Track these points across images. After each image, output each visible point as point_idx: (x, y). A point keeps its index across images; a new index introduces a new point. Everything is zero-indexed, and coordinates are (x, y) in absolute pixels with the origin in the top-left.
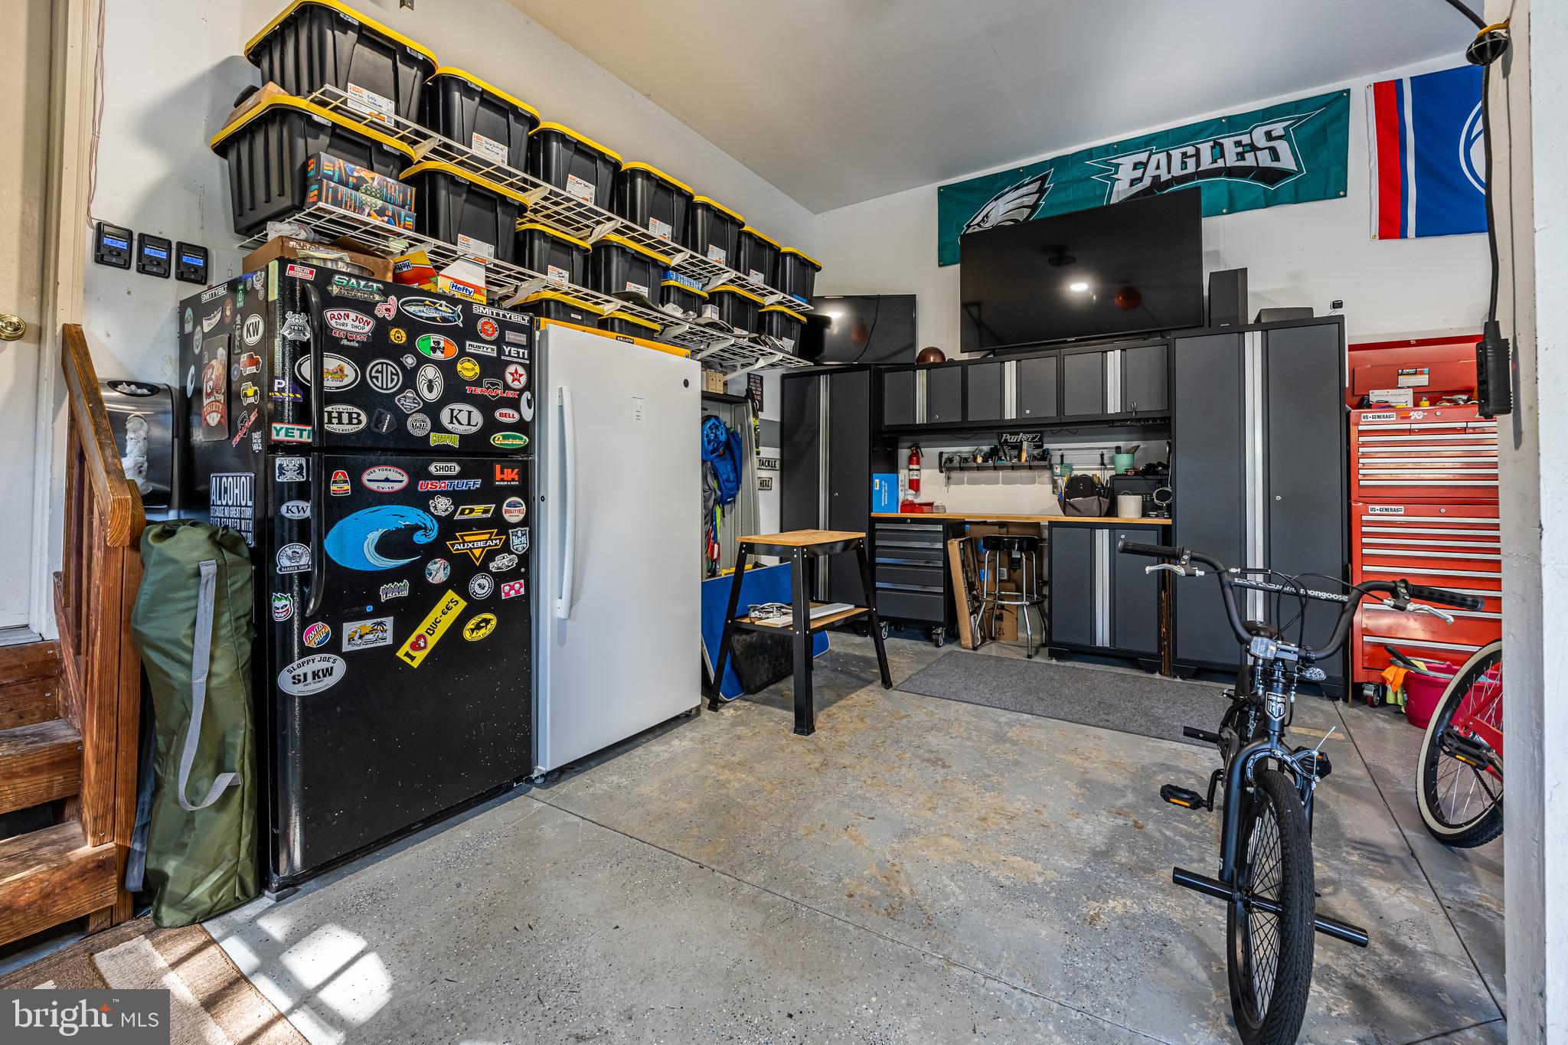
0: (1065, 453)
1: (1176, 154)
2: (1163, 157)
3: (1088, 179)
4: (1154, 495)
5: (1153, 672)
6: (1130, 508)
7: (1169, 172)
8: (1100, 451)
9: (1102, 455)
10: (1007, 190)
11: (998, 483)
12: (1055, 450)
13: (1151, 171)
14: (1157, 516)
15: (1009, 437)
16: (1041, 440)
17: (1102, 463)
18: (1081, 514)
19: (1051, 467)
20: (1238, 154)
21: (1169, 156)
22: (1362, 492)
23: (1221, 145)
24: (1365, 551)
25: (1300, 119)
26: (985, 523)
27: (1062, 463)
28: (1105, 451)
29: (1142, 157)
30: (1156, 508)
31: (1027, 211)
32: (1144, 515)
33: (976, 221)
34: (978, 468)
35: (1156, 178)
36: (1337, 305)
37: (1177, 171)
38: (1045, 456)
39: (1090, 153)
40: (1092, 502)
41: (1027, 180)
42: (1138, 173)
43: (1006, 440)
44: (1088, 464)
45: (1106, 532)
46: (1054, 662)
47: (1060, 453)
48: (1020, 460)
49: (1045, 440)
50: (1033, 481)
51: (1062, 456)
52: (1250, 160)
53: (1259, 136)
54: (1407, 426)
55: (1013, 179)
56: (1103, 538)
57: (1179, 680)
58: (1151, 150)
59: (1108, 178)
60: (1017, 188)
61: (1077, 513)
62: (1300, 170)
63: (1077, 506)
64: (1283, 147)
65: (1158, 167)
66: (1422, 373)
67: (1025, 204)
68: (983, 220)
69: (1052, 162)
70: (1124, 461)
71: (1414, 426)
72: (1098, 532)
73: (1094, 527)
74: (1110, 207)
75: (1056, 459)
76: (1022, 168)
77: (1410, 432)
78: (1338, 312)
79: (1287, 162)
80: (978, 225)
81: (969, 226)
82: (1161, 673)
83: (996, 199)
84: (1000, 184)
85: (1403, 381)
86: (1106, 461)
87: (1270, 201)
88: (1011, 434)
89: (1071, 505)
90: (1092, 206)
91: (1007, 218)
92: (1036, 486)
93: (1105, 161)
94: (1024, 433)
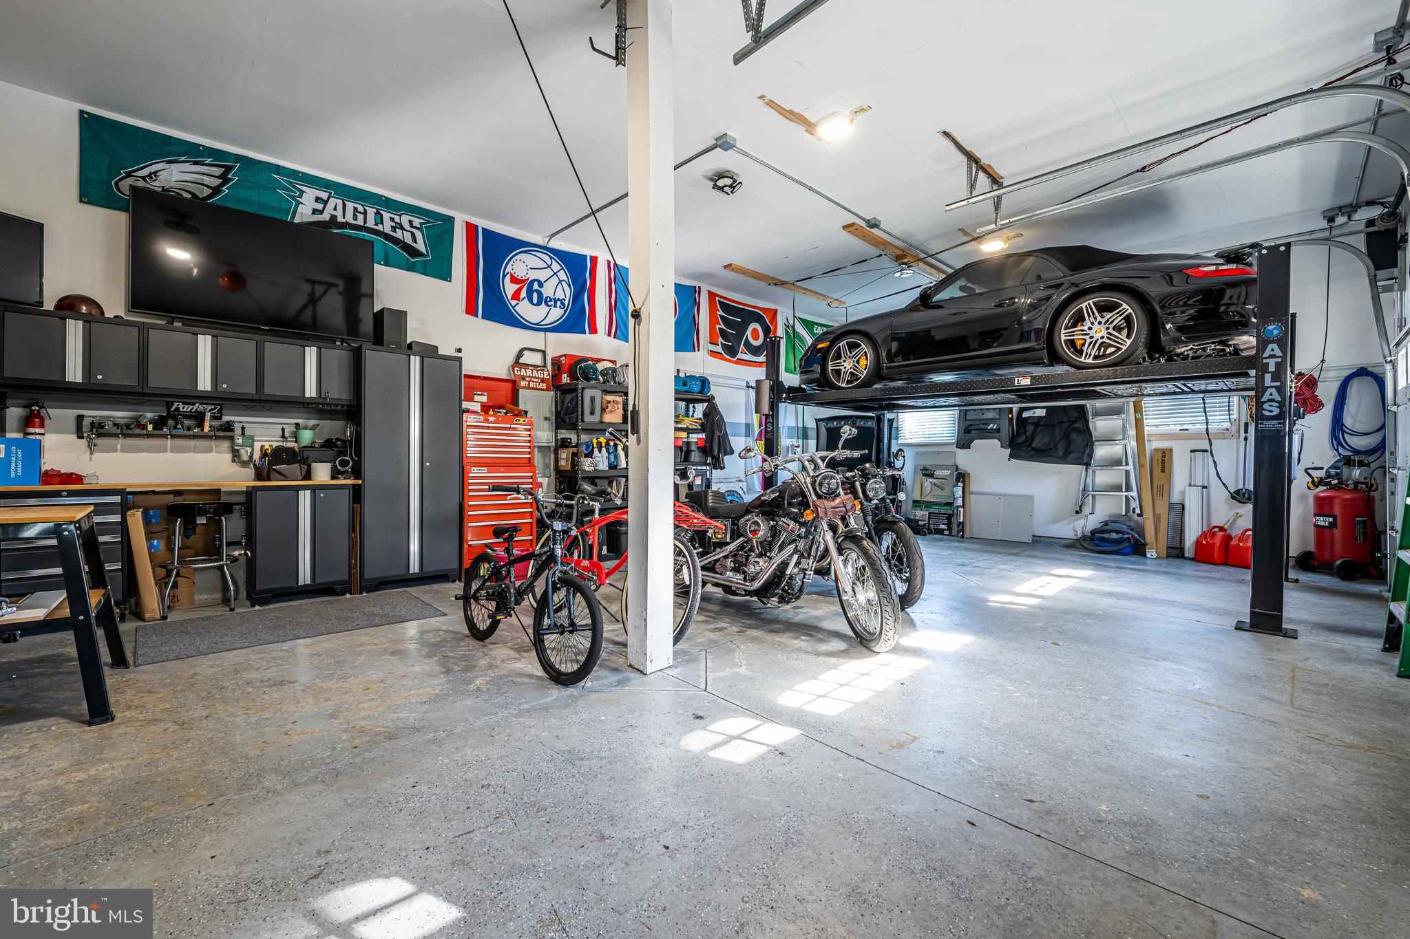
0: (245, 425)
1: (350, 206)
2: (340, 202)
3: (274, 189)
4: (337, 462)
5: (344, 594)
6: (322, 473)
7: (344, 217)
8: (281, 426)
9: (283, 430)
10: (183, 158)
11: (166, 452)
12: (237, 422)
13: (329, 211)
14: (345, 478)
15: (181, 406)
16: (220, 411)
17: (283, 436)
18: (285, 478)
19: (232, 438)
20: (392, 227)
21: (344, 205)
22: (469, 460)
23: (381, 215)
24: (470, 494)
25: (429, 222)
26: (153, 492)
27: (243, 434)
28: (285, 426)
29: (324, 195)
30: (342, 473)
31: (207, 192)
32: (333, 478)
33: (140, 173)
34: (149, 436)
35: (333, 217)
36: (459, 350)
37: (349, 218)
38: (229, 427)
39: (278, 169)
40: (296, 468)
41: (208, 161)
42: (320, 206)
43: (177, 409)
44: (269, 436)
45: (308, 492)
46: (257, 608)
47: (241, 425)
48: (202, 430)
49: (224, 412)
50: (210, 450)
51: (243, 428)
52: (399, 234)
53: (405, 219)
54: (487, 425)
55: (194, 153)
56: (305, 498)
57: (365, 594)
58: (331, 193)
59: (293, 197)
60: (196, 163)
61: (282, 478)
62: (428, 255)
63: (284, 472)
64: (418, 234)
65: (335, 209)
66: (484, 395)
67: (204, 182)
68: (150, 175)
69: (238, 158)
70: (307, 436)
71: (491, 425)
72: (301, 493)
73: (297, 489)
74: (292, 224)
75: (238, 431)
76: (203, 146)
77: (488, 428)
78: (459, 355)
79: (421, 246)
80: (143, 178)
81: (129, 175)
82: (351, 594)
83: (169, 162)
84: (174, 149)
85: (477, 398)
86: (287, 434)
87: (410, 268)
88: (184, 403)
89: (275, 470)
90: (277, 216)
91: (182, 187)
92: (214, 455)
93: (291, 183)
94: (201, 404)
